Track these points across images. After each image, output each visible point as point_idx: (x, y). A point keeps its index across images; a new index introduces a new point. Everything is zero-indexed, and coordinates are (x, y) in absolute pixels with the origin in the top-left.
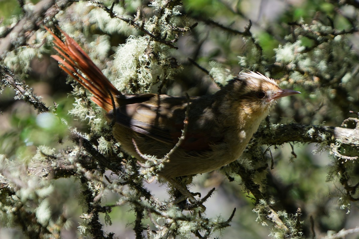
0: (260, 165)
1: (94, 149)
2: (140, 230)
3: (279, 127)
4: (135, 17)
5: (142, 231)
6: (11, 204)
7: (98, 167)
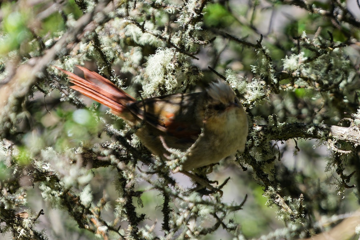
0: (269, 157)
1: (128, 143)
2: (167, 212)
3: (285, 125)
4: (163, 32)
5: (169, 213)
6: (59, 189)
7: (132, 158)
